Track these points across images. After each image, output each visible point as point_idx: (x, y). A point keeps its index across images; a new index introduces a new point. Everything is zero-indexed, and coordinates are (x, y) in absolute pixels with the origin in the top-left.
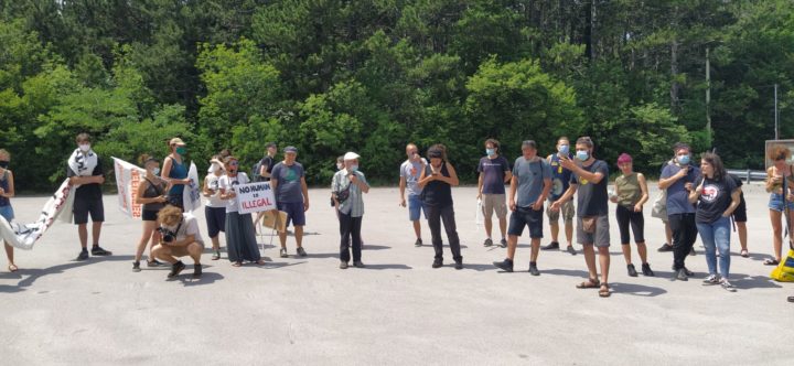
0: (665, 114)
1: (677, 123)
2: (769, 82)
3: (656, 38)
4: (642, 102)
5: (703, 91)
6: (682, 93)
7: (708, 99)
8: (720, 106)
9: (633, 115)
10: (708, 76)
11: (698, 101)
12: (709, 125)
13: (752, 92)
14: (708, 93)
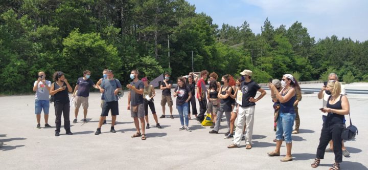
0: (153, 61)
1: (158, 64)
2: (190, 50)
3: (149, 29)
4: (144, 55)
5: (167, 52)
6: (160, 52)
7: (169, 55)
8: (174, 59)
9: (141, 61)
10: (169, 47)
11: (166, 56)
12: (170, 66)
13: (184, 54)
14: (169, 53)
